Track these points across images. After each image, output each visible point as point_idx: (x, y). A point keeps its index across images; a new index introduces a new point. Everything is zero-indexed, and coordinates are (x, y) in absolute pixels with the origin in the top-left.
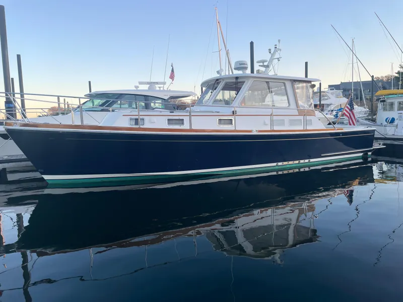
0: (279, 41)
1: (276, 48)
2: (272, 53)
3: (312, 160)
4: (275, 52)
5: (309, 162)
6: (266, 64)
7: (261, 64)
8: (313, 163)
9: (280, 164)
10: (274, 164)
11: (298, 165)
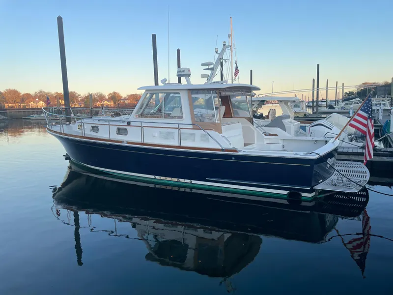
0: (229, 36)
1: (224, 45)
2: (219, 52)
3: (194, 182)
4: (223, 50)
5: (191, 183)
6: (211, 67)
7: (207, 67)
8: (195, 185)
9: (158, 177)
10: (152, 177)
11: (176, 183)
